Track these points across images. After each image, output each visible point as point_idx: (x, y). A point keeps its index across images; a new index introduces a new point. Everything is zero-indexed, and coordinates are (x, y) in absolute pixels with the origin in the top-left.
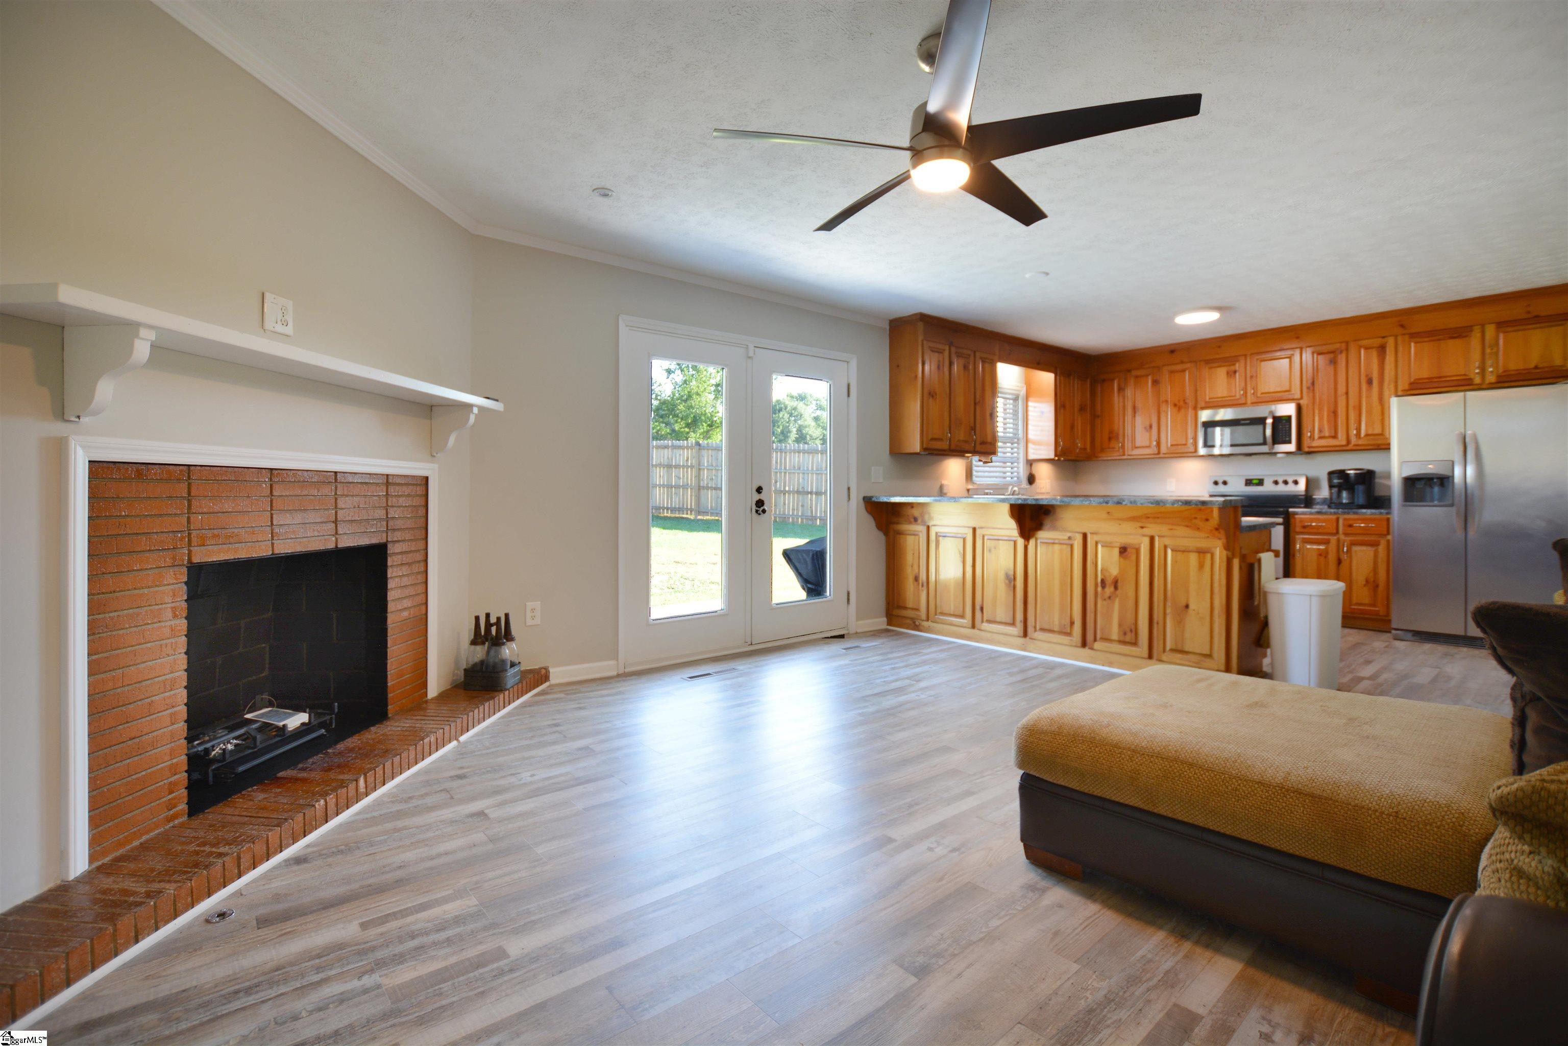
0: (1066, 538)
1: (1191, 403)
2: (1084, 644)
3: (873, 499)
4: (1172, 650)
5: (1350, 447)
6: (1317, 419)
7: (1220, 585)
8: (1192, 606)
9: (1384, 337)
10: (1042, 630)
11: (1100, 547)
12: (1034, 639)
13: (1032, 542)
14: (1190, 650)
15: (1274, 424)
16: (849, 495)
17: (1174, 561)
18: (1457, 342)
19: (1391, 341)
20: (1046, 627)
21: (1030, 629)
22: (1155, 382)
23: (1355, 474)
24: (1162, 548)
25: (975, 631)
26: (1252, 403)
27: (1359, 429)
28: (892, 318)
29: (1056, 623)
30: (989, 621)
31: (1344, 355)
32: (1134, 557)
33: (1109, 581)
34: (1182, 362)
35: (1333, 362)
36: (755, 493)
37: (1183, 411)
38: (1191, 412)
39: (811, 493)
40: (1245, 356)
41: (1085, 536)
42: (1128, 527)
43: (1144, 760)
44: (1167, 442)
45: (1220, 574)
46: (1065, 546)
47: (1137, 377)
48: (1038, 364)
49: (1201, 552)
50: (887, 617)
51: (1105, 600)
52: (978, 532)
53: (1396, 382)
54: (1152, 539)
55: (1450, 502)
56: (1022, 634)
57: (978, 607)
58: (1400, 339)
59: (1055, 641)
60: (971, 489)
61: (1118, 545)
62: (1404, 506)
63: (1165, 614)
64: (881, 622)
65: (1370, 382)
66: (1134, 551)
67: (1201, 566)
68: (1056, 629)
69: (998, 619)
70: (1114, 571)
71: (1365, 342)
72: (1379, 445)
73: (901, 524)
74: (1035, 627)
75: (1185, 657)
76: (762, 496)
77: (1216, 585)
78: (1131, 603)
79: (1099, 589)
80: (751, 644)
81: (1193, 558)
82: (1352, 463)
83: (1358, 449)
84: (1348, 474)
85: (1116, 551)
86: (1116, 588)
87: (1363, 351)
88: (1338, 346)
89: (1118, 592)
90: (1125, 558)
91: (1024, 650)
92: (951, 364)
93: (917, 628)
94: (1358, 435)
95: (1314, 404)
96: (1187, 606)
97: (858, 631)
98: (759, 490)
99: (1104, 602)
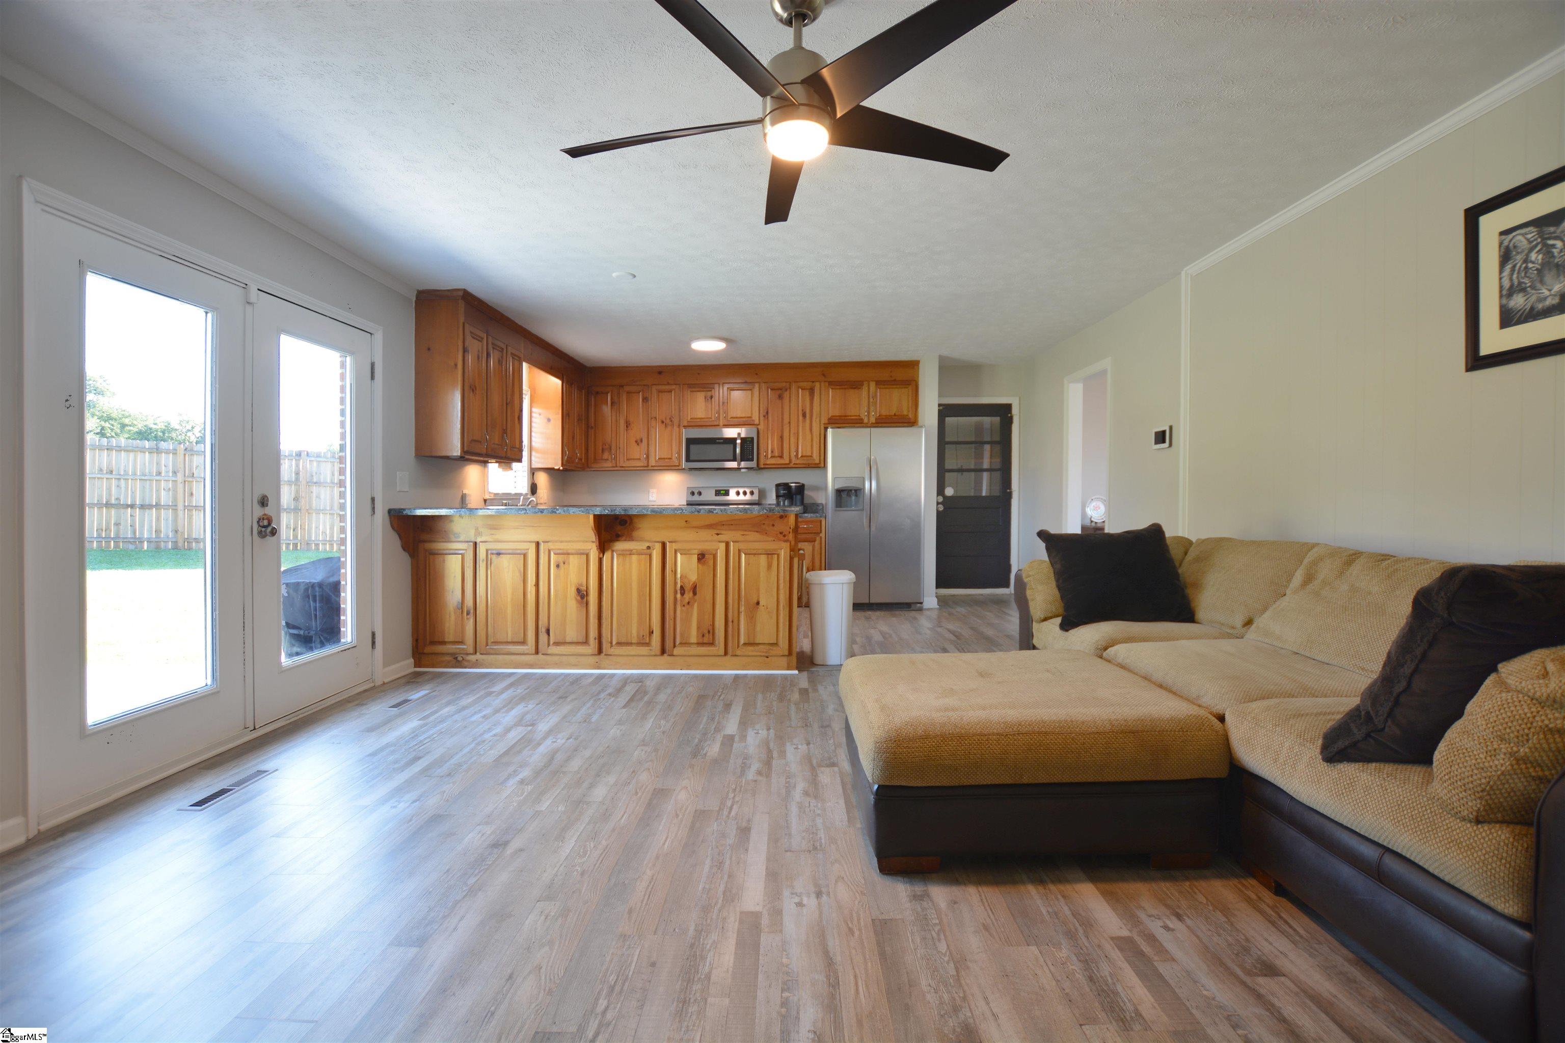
0: (645, 548)
1: (676, 421)
2: (663, 652)
3: (405, 513)
4: (745, 644)
5: (791, 465)
6: (770, 442)
7: (784, 582)
8: (762, 603)
9: (813, 382)
10: (619, 644)
11: (679, 555)
12: (610, 655)
13: (607, 556)
14: (760, 642)
15: (741, 443)
16: (374, 508)
17: (747, 564)
18: (856, 391)
19: (817, 385)
20: (623, 640)
21: (605, 645)
22: (645, 399)
23: (795, 486)
24: (737, 552)
25: (540, 656)
26: (724, 425)
27: (797, 451)
28: (421, 289)
29: (634, 633)
30: (557, 644)
31: (788, 392)
32: (711, 563)
33: (688, 587)
34: (668, 384)
35: (780, 397)
36: (257, 506)
37: (669, 428)
38: (676, 429)
39: (132, 506)
40: (719, 384)
41: (664, 545)
42: (705, 534)
43: (1009, 740)
44: (656, 455)
45: (784, 572)
46: (643, 556)
47: (628, 393)
48: (551, 368)
49: (769, 554)
50: (414, 656)
51: (684, 606)
52: (542, 547)
53: (820, 417)
54: (727, 545)
55: (861, 508)
56: (596, 652)
57: (542, 630)
58: (822, 384)
59: (633, 653)
60: (489, 499)
61: (696, 552)
62: (836, 511)
63: (739, 612)
64: (407, 665)
65: (804, 415)
66: (712, 556)
67: (769, 566)
68: (634, 641)
69: (568, 640)
70: (693, 577)
71: (802, 384)
72: (809, 464)
73: (434, 541)
74: (611, 643)
75: (756, 648)
76: (268, 511)
77: (781, 581)
78: (709, 606)
79: (679, 596)
80: (255, 729)
81: (763, 559)
82: (792, 478)
83: (797, 467)
84: (791, 486)
85: (695, 558)
86: (695, 593)
87: (800, 390)
88: (784, 384)
89: (697, 597)
90: (704, 564)
91: (599, 668)
92: (488, 355)
93: (458, 663)
94: (797, 455)
95: (768, 430)
96: (758, 603)
97: (386, 680)
98: (263, 502)
99: (683, 608)
